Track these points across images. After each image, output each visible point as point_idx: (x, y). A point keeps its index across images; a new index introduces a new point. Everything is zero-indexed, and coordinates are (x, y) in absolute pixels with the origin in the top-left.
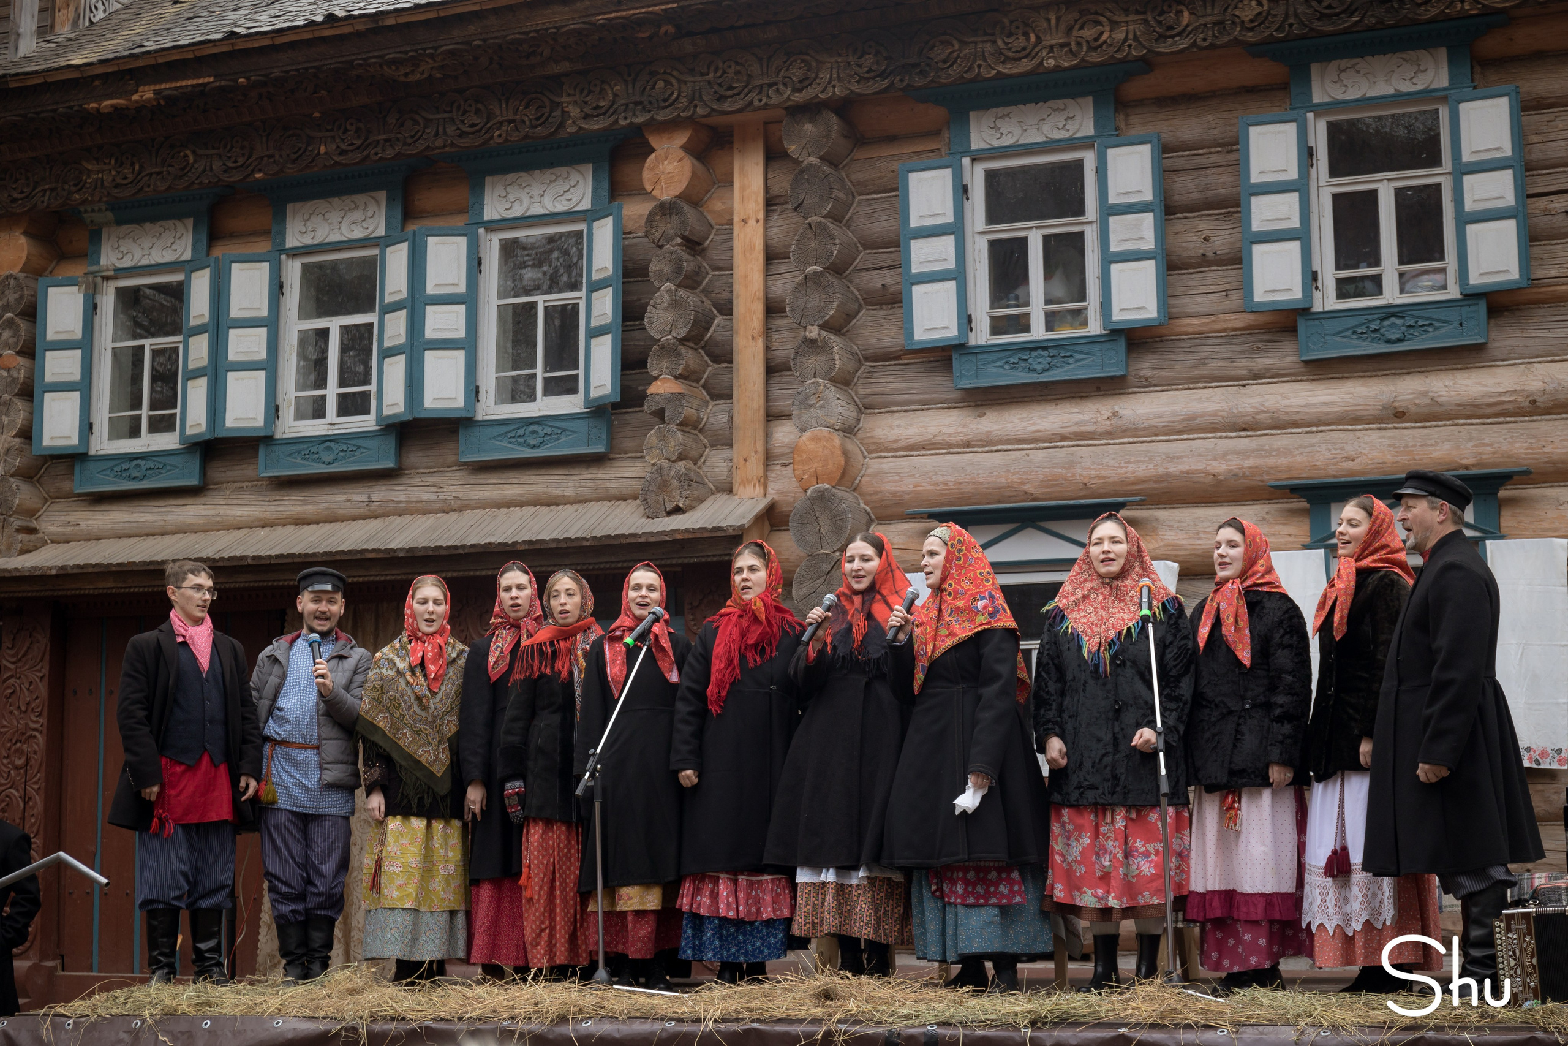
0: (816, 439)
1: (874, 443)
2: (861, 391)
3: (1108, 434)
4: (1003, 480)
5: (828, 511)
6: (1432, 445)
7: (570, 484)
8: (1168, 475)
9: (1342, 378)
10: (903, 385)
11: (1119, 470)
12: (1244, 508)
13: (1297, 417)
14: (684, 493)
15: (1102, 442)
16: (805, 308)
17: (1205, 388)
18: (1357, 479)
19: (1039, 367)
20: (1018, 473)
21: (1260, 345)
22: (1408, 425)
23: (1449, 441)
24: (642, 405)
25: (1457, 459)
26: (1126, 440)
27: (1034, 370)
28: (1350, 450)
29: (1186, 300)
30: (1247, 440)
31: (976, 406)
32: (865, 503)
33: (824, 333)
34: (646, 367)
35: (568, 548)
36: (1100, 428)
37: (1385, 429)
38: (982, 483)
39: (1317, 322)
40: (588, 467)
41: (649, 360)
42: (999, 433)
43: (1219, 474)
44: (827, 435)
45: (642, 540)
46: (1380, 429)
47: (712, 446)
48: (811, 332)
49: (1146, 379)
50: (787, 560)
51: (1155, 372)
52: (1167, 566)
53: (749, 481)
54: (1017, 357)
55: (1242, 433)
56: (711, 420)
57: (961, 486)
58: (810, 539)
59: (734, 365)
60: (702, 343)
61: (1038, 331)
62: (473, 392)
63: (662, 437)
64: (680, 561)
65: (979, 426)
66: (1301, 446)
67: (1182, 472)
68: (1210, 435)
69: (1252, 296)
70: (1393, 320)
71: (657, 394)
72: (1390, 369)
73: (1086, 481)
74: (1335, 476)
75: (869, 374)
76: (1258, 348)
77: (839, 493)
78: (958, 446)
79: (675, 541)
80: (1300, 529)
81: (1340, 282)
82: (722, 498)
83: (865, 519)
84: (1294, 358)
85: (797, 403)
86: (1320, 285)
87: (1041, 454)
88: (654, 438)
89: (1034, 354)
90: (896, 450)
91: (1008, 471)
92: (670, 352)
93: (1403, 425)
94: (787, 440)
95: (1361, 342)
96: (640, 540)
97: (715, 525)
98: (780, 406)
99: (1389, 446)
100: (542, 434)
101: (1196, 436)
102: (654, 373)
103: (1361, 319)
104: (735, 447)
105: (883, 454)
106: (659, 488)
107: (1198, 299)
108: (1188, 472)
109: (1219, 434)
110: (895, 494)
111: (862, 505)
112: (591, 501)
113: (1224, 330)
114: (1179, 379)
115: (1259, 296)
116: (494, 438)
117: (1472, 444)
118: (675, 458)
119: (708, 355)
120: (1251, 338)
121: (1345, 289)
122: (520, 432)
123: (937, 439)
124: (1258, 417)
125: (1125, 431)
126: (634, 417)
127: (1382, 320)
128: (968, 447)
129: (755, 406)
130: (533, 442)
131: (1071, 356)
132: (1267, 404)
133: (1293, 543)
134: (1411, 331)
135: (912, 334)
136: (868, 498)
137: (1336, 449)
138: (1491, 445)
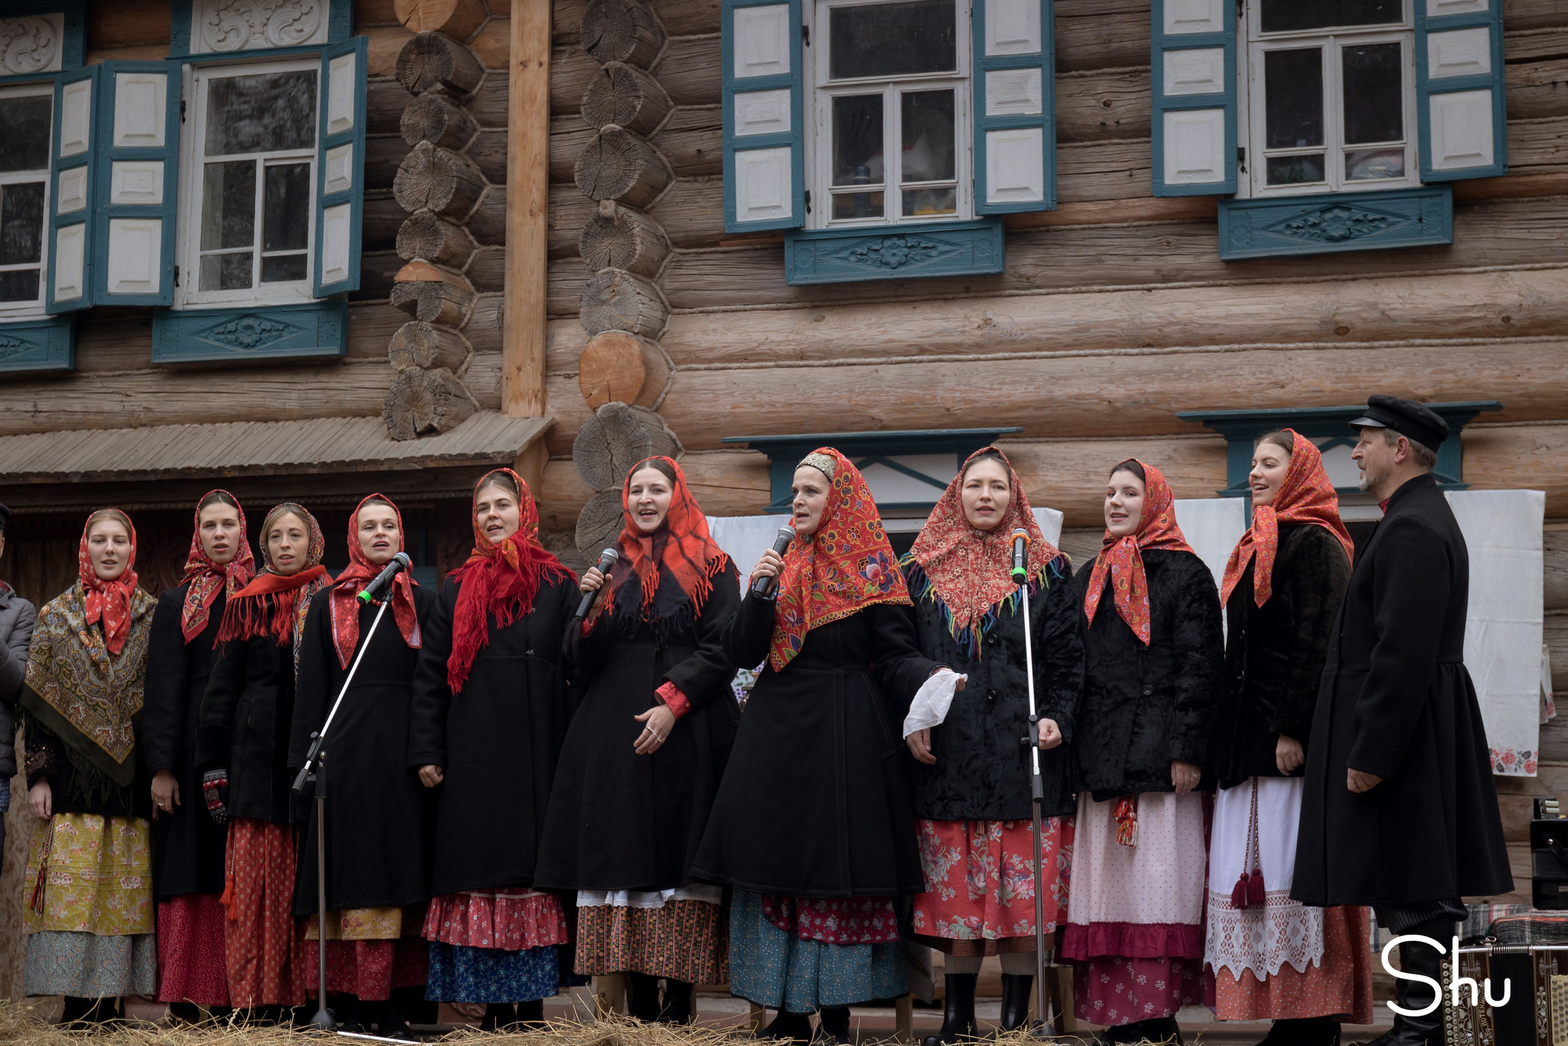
0: (609, 344)
1: (683, 352)
2: (668, 284)
3: (978, 347)
4: (845, 402)
5: (622, 436)
6: (1381, 370)
7: (293, 395)
8: (1052, 400)
9: (1272, 283)
10: (722, 278)
11: (991, 393)
12: (1147, 443)
13: (1214, 331)
14: (440, 410)
15: (970, 357)
16: (599, 177)
17: (1101, 291)
18: (1287, 410)
19: (893, 260)
20: (863, 393)
21: (1171, 239)
22: (1352, 344)
23: (1401, 365)
24: (387, 296)
25: (1412, 389)
26: (1000, 355)
27: (887, 264)
28: (1280, 374)
29: (1081, 180)
30: (1152, 359)
31: (813, 307)
32: (670, 427)
33: (622, 210)
34: (394, 248)
35: (289, 476)
36: (968, 340)
37: (1323, 348)
38: (818, 406)
39: (1242, 212)
40: (317, 373)
41: (398, 238)
42: (841, 342)
43: (1116, 401)
44: (623, 339)
45: (385, 468)
46: (1317, 348)
47: (477, 350)
48: (605, 208)
49: (1028, 279)
50: (570, 498)
51: (1039, 269)
52: (1048, 514)
53: (522, 396)
54: (865, 247)
55: (1146, 350)
56: (476, 317)
57: (793, 408)
58: (598, 471)
59: (507, 247)
60: (467, 219)
61: (893, 215)
62: (172, 274)
63: (413, 337)
64: (433, 496)
65: (817, 333)
66: (1219, 367)
67: (1069, 397)
68: (1105, 351)
69: (1162, 177)
70: (1337, 212)
71: (407, 282)
72: (1331, 274)
73: (948, 405)
74: (1260, 407)
75: (678, 264)
76: (1168, 243)
77: (637, 414)
78: (789, 357)
79: (427, 470)
80: (1215, 472)
81: (1272, 162)
82: (489, 416)
83: (670, 447)
84: (1213, 257)
85: (585, 298)
86: (1247, 165)
87: (894, 370)
88: (402, 338)
89: (887, 243)
90: (711, 361)
91: (852, 391)
92: (425, 228)
93: (1346, 344)
94: (572, 345)
95: (1296, 239)
96: (382, 468)
97: (478, 451)
98: (564, 301)
99: (1328, 370)
100: (258, 330)
101: (1088, 352)
102: (404, 255)
103: (1297, 210)
104: (506, 352)
105: (694, 366)
106: (408, 402)
107: (1095, 179)
108: (1077, 397)
109: (1117, 350)
110: (708, 417)
111: (666, 429)
112: (319, 416)
113: (1125, 220)
114: (1068, 279)
115: (1171, 177)
116: (197, 333)
117: (1430, 370)
118: (428, 364)
119: (473, 234)
120: (1159, 230)
121: (1278, 171)
122: (231, 327)
123: (764, 348)
124: (1166, 330)
125: (999, 343)
126: (377, 311)
127: (1323, 211)
128: (802, 359)
129: (533, 300)
130: (247, 340)
131: (934, 247)
132: (1178, 314)
133: (1205, 489)
134: (1359, 227)
135: (733, 214)
136: (674, 421)
137: (1262, 373)
138: (1453, 371)
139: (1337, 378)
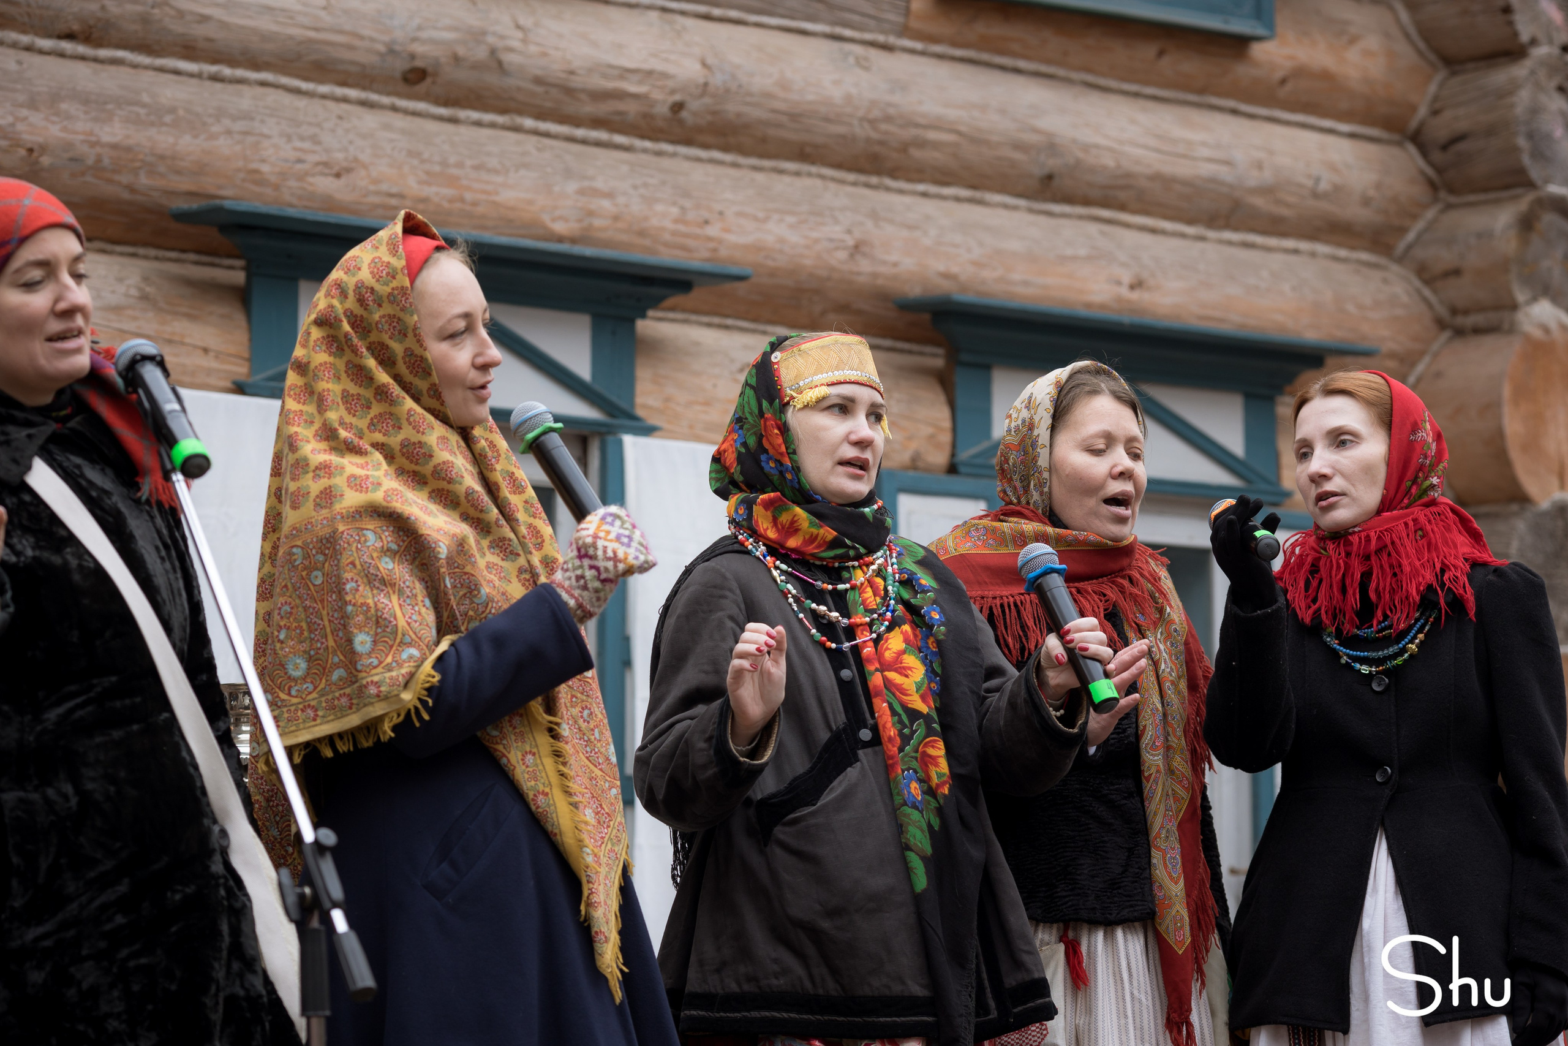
6: (496, 172)
23: (526, 166)
25: (546, 218)
28: (333, 147)
37: (373, 106)
43: (43, 150)
80: (227, 339)
93: (411, 105)
99: (411, 154)
117: (572, 185)
137: (302, 138)
138: (610, 195)
139: (428, 173)
